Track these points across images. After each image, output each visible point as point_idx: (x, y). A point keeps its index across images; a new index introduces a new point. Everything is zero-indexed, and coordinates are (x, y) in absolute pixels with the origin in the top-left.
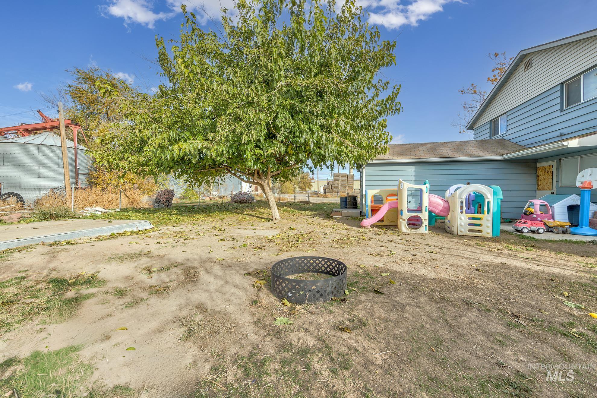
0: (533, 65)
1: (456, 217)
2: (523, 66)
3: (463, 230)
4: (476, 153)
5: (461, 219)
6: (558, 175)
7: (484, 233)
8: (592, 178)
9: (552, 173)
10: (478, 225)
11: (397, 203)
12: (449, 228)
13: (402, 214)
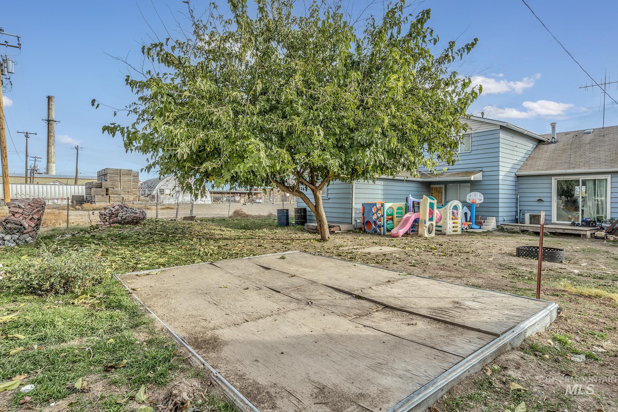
1: (447, 223)
3: (450, 231)
5: (450, 224)
6: (446, 194)
7: (458, 232)
8: (477, 197)
9: (442, 193)
10: (456, 227)
11: (420, 214)
12: (441, 231)
13: (425, 223)
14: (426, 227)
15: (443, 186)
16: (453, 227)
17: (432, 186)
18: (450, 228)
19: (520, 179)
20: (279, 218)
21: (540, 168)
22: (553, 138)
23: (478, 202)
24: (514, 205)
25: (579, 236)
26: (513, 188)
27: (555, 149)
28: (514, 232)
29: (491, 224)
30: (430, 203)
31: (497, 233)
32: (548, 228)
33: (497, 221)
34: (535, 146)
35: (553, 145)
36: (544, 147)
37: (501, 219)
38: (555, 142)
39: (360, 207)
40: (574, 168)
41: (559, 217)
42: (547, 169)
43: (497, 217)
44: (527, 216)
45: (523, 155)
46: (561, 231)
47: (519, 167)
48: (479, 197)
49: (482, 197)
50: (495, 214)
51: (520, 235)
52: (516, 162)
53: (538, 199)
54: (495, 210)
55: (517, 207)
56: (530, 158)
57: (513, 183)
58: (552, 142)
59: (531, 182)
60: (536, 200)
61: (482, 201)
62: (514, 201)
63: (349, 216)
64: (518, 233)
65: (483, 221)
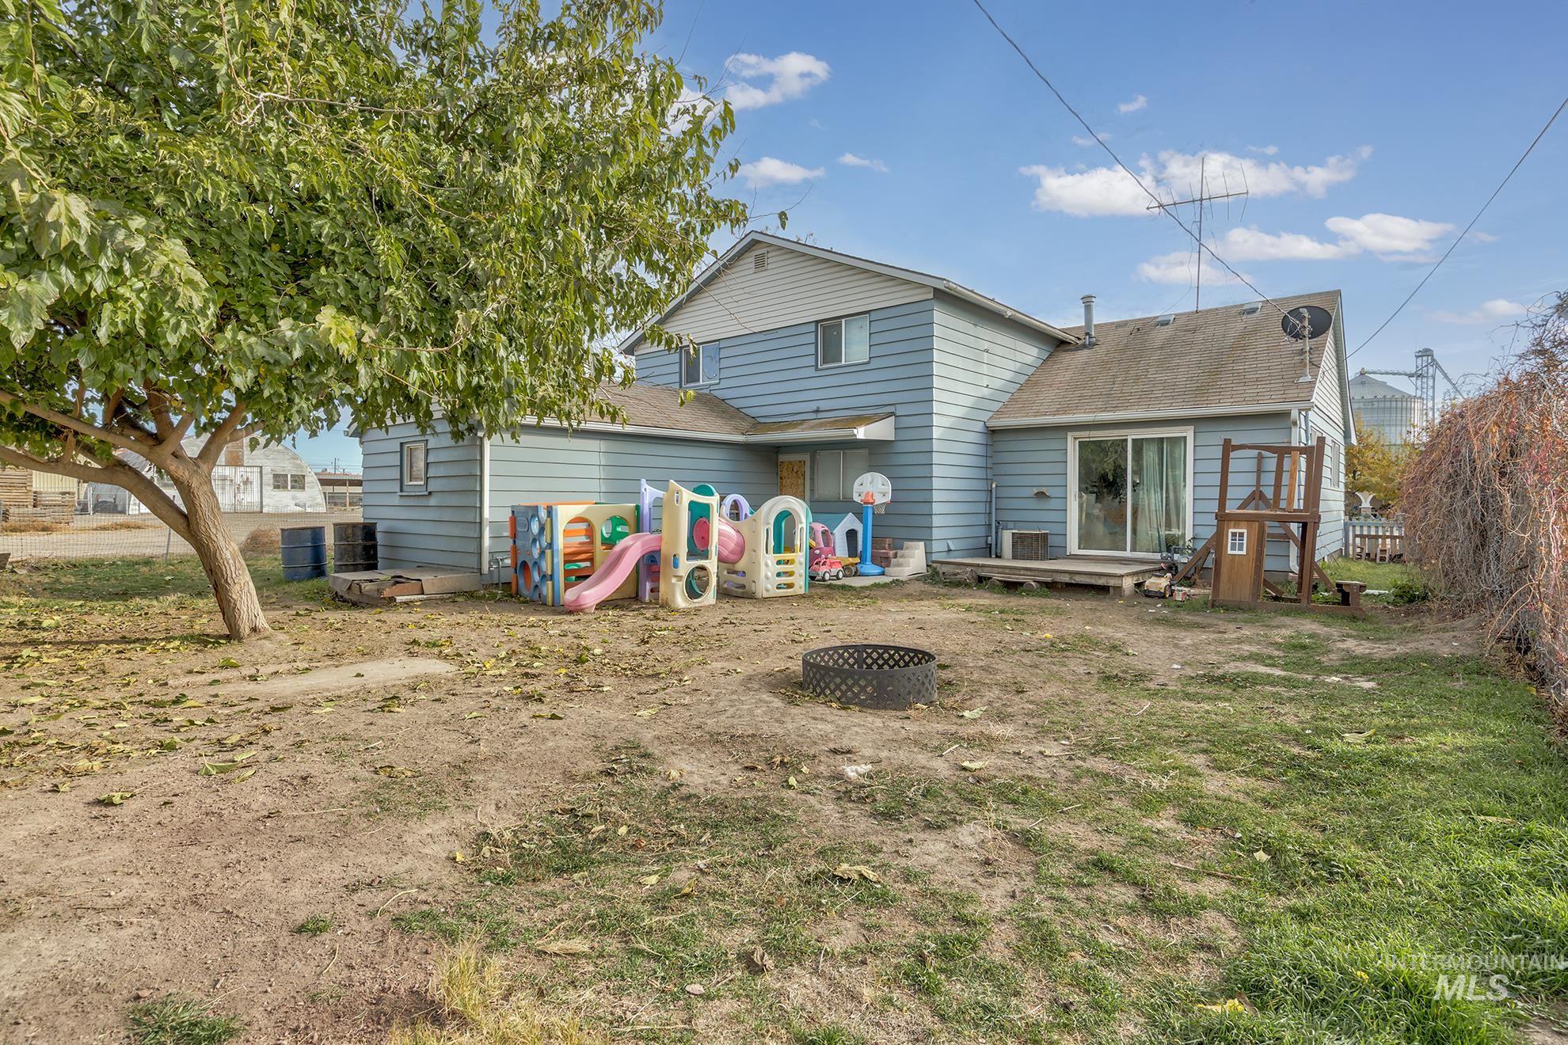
0: (770, 267)
1: (759, 563)
2: (749, 260)
3: (769, 586)
4: (702, 423)
5: (767, 565)
6: (812, 479)
7: (796, 587)
8: (874, 488)
9: (804, 475)
10: (790, 574)
11: (661, 539)
12: (743, 587)
13: (676, 566)
14: (680, 578)
15: (806, 457)
16: (779, 575)
17: (782, 458)
18: (767, 578)
19: (997, 437)
20: (289, 556)
21: (1043, 409)
22: (1087, 334)
23: (879, 500)
24: (981, 508)
25: (1103, 590)
26: (980, 462)
27: (1086, 363)
28: (959, 584)
29: (913, 560)
30: (692, 504)
31: (919, 586)
32: (1038, 570)
33: (928, 553)
34: (1045, 355)
35: (1086, 352)
36: (1067, 358)
37: (937, 546)
38: (1092, 345)
39: (505, 516)
40: (1116, 408)
41: (1085, 540)
42: (1057, 412)
43: (928, 541)
44: (1007, 537)
45: (1009, 375)
46: (1066, 579)
47: (996, 406)
48: (880, 486)
49: (889, 488)
50: (922, 531)
51: (969, 591)
52: (986, 392)
53: (1035, 490)
54: (922, 521)
55: (990, 513)
56: (1029, 384)
57: (980, 450)
58: (1084, 346)
59: (1022, 445)
60: (1032, 495)
61: (888, 498)
62: (983, 496)
63: (473, 548)
64: (968, 586)
65: (891, 553)
